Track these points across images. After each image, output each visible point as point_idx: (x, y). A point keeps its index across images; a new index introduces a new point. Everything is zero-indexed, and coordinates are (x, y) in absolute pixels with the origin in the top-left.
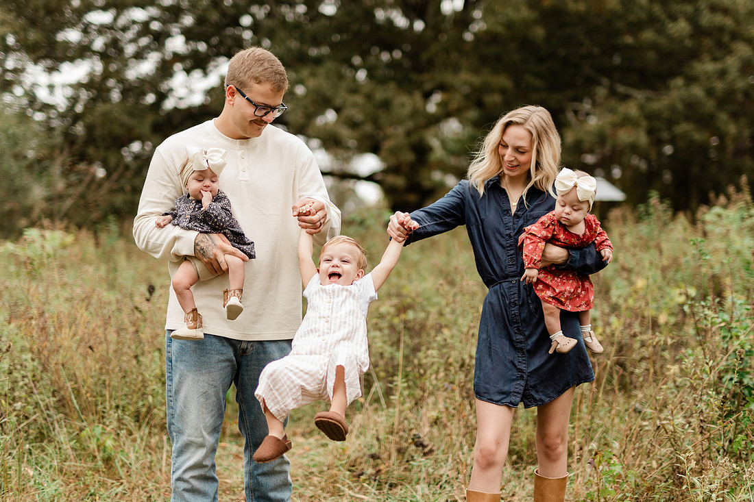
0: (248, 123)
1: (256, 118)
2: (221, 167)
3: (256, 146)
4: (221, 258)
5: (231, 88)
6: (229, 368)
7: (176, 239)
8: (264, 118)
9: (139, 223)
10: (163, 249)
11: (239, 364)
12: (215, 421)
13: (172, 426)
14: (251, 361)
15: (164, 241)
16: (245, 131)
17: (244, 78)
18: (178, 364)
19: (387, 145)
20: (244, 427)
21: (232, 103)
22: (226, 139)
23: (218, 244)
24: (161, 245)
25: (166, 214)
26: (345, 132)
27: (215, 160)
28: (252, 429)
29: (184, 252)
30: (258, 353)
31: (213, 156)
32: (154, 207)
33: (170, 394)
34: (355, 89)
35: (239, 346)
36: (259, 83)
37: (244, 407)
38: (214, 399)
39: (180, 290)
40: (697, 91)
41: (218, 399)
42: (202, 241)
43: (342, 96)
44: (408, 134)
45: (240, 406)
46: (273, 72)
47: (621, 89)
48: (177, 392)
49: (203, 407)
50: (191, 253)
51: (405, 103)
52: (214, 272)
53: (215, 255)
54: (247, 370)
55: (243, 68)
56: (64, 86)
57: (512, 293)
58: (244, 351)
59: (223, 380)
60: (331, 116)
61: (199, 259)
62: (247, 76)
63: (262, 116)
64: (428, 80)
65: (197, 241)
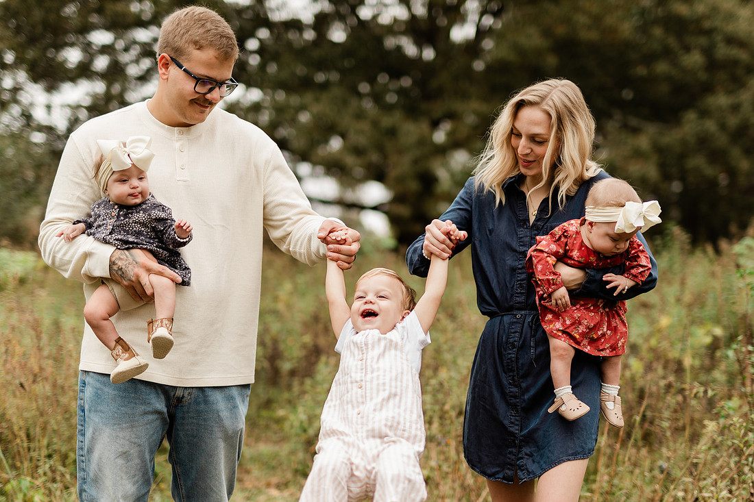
0: (187, 103)
1: (197, 96)
2: (148, 160)
3: (200, 136)
4: (145, 279)
5: (163, 57)
6: (158, 423)
7: (87, 255)
8: (209, 96)
9: (45, 231)
10: (71, 267)
11: (172, 416)
12: (139, 489)
13: (84, 494)
14: (188, 412)
15: (72, 257)
16: (184, 115)
17: (180, 43)
18: (92, 415)
19: (393, 173)
20: (179, 494)
21: (166, 77)
22: (162, 127)
23: (140, 262)
24: (69, 262)
25: (79, 222)
26: (350, 160)
27: (139, 153)
28: (188, 497)
29: (98, 273)
30: (198, 403)
31: (137, 147)
32: (65, 212)
33: (81, 453)
34: (360, 115)
35: (173, 393)
36: (200, 48)
37: (179, 470)
38: (137, 461)
39: (95, 322)
40: (711, 126)
41: (143, 461)
42: (120, 259)
43: (346, 121)
44: (416, 162)
45: (173, 468)
46: (218, 34)
47: (634, 122)
48: (90, 451)
49: (122, 471)
50: (106, 274)
51: (411, 130)
52: (139, 299)
53: (138, 277)
54: (183, 424)
55: (179, 30)
56: (63, 106)
57: (513, 331)
58: (180, 400)
59: (151, 437)
60: (336, 144)
61: (118, 283)
62: (184, 40)
63: (206, 94)
64: (438, 108)
65: (113, 259)
